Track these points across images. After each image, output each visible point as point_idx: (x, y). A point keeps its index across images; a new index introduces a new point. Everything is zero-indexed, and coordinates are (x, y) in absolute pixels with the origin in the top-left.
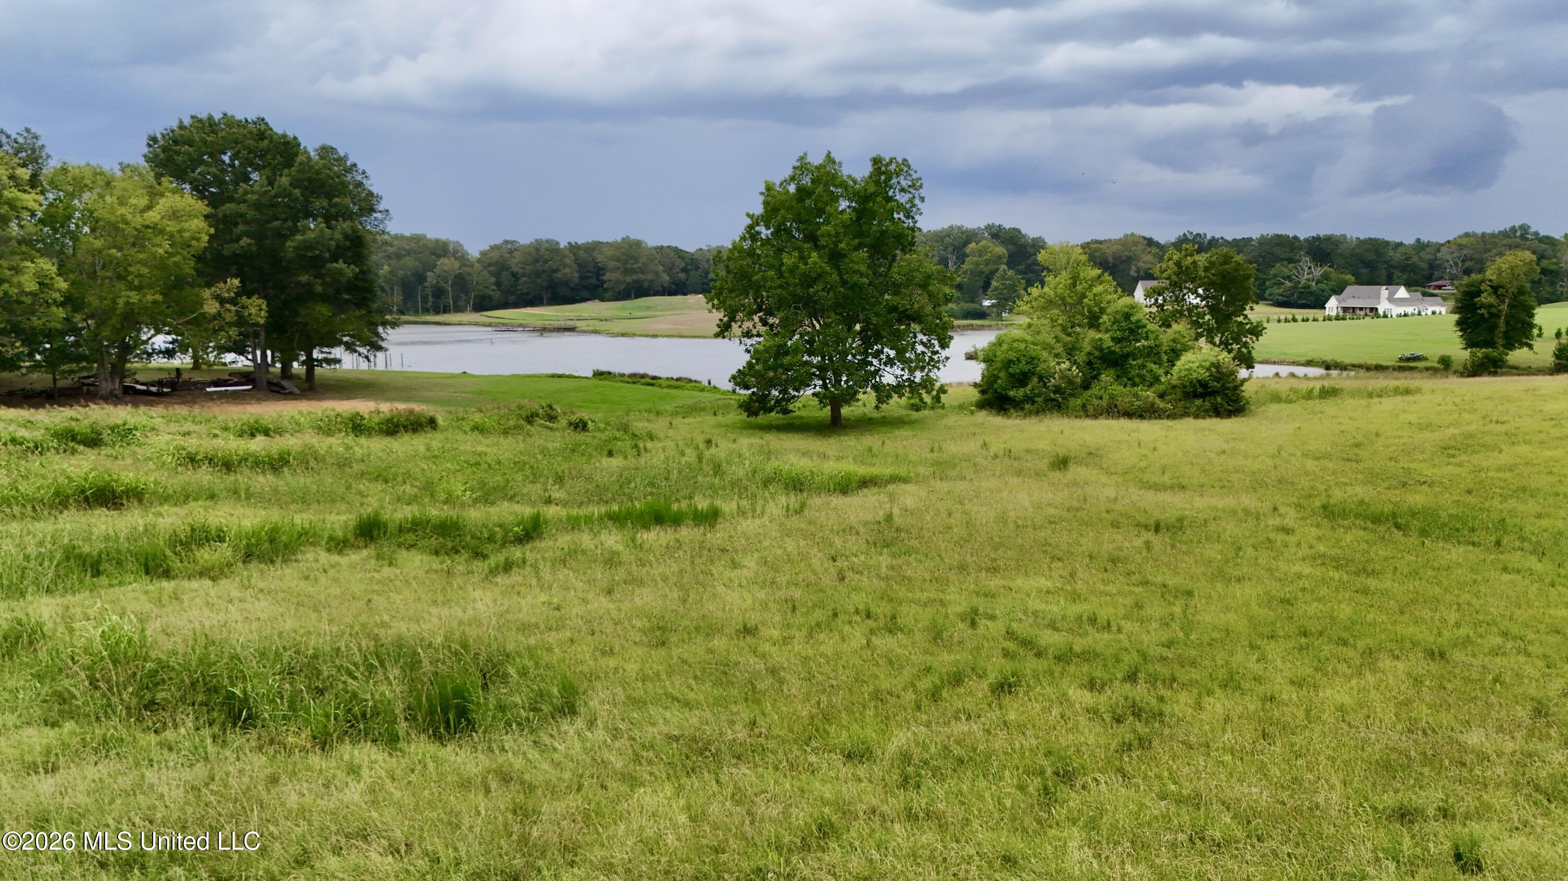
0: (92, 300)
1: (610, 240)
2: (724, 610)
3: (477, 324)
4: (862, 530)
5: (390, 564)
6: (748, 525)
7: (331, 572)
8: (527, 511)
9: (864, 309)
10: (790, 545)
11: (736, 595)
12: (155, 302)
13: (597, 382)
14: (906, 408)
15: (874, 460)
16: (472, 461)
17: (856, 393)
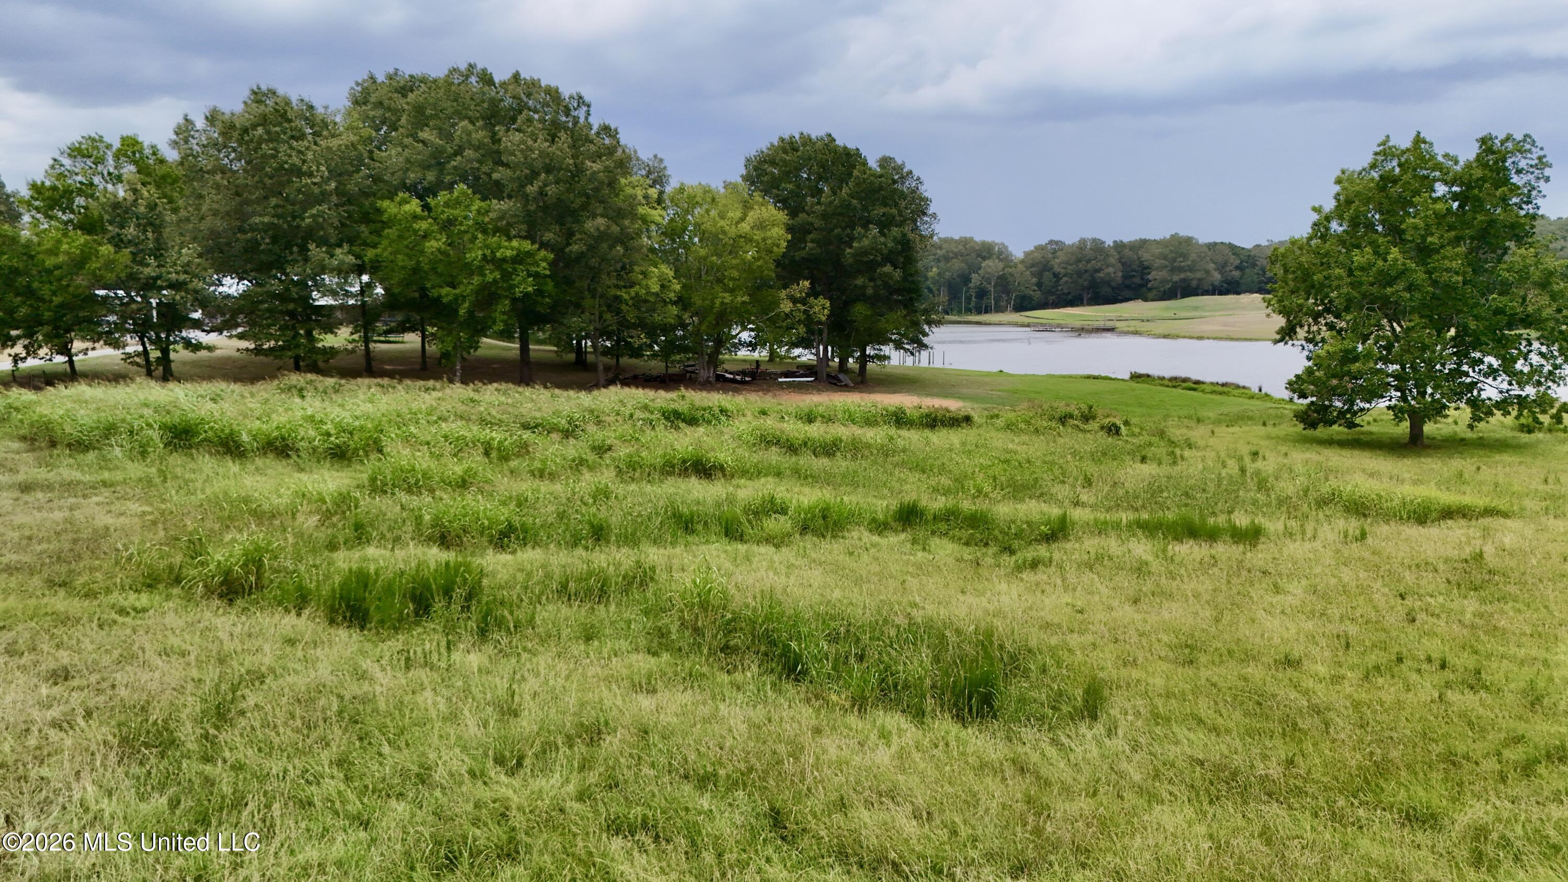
0: (697, 300)
1: (1158, 238)
2: (1262, 636)
3: (1016, 325)
4: (1441, 567)
5: (924, 549)
6: (1296, 549)
7: (872, 551)
8: (1055, 512)
9: (1459, 312)
10: (1347, 575)
11: (1277, 623)
12: (744, 302)
13: (1134, 385)
14: (1512, 429)
15: (1463, 488)
16: (1002, 458)
17: (1445, 407)
